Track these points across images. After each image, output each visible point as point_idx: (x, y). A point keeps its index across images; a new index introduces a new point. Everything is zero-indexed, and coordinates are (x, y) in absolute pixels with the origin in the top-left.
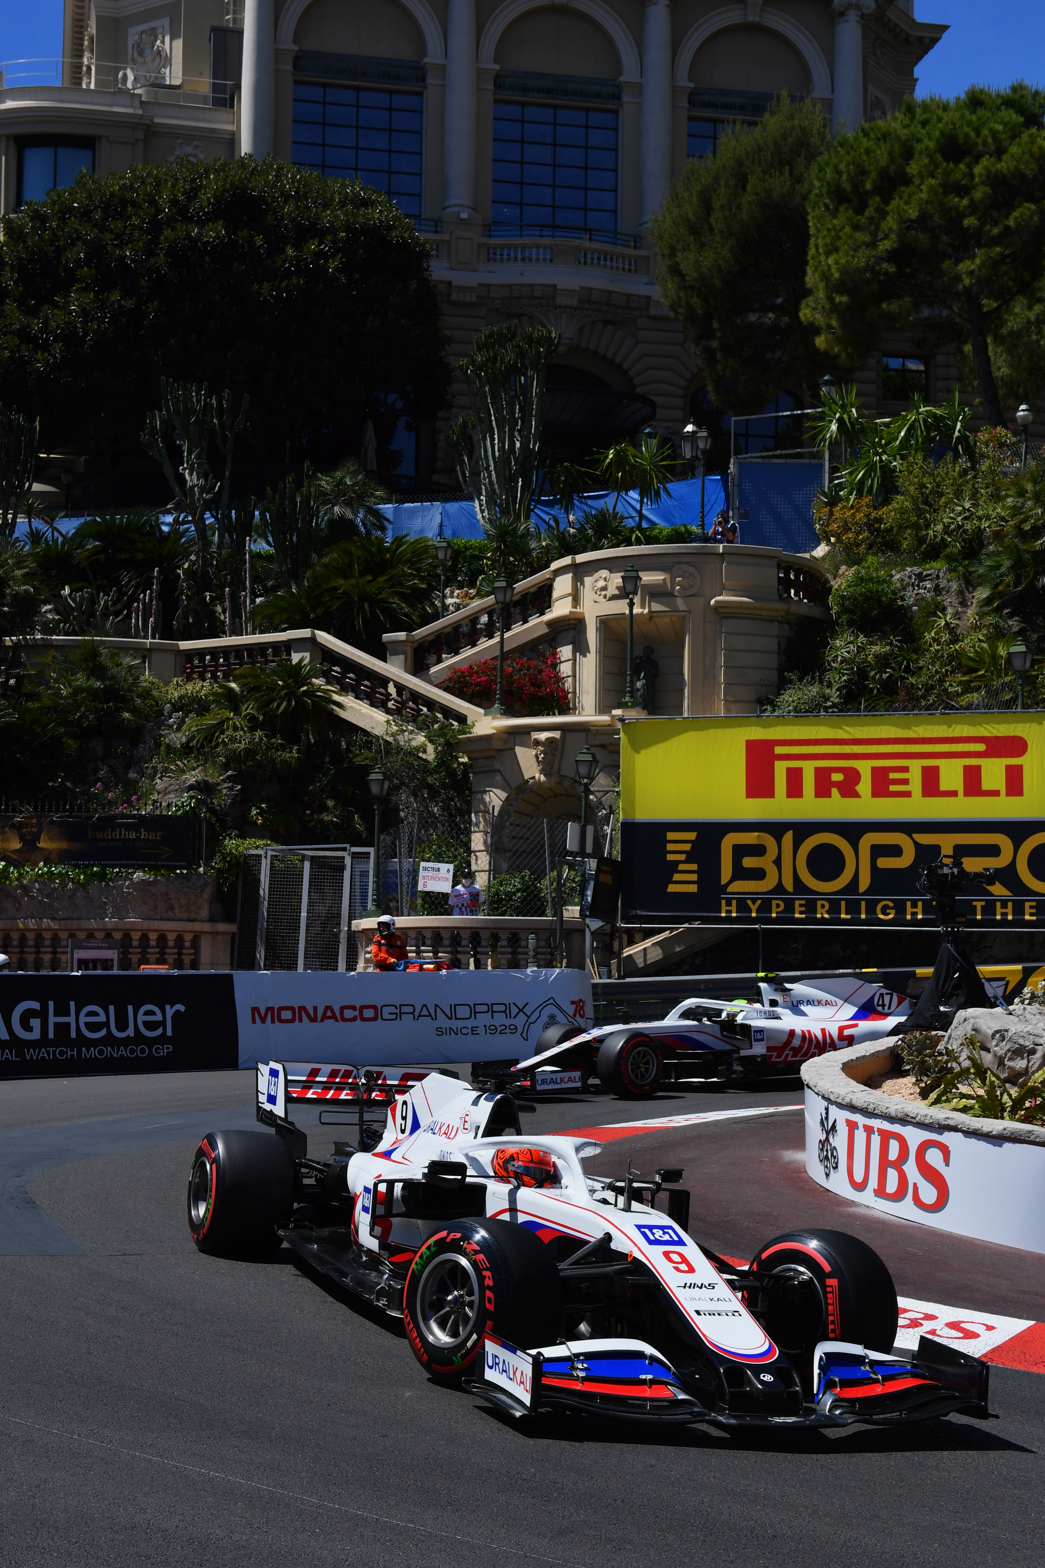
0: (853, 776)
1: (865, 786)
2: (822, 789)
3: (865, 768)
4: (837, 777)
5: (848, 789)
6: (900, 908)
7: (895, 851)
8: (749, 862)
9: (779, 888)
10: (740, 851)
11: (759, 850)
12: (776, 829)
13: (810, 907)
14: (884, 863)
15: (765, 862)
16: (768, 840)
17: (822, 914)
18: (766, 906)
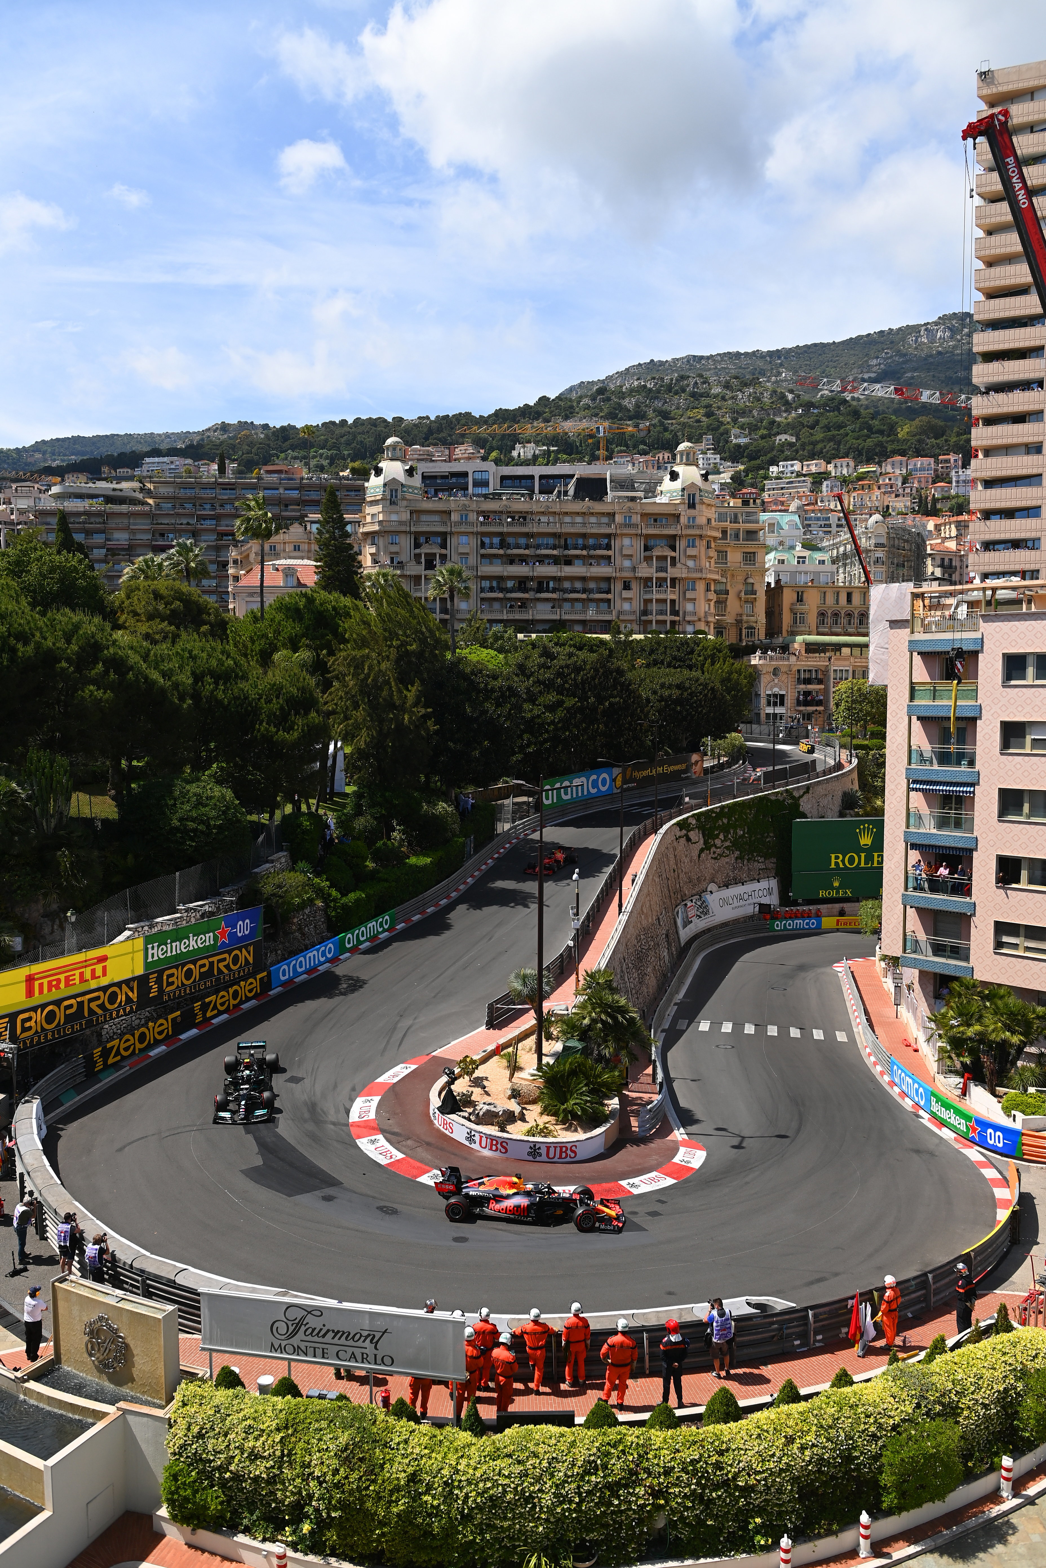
0: (59, 981)
1: (62, 985)
2: (50, 990)
3: (62, 977)
4: (54, 983)
5: (57, 987)
6: (73, 1027)
7: (71, 1006)
8: (27, 1025)
9: (37, 1032)
10: (24, 1021)
11: (30, 1019)
12: (34, 1009)
13: (46, 1035)
14: (68, 1012)
15: (32, 1023)
16: (32, 1014)
17: (50, 1037)
18: (32, 1039)
